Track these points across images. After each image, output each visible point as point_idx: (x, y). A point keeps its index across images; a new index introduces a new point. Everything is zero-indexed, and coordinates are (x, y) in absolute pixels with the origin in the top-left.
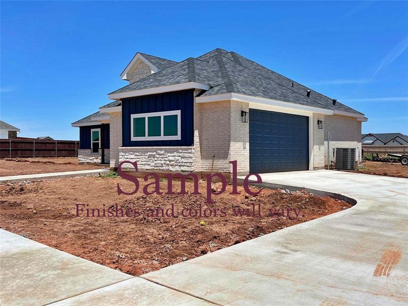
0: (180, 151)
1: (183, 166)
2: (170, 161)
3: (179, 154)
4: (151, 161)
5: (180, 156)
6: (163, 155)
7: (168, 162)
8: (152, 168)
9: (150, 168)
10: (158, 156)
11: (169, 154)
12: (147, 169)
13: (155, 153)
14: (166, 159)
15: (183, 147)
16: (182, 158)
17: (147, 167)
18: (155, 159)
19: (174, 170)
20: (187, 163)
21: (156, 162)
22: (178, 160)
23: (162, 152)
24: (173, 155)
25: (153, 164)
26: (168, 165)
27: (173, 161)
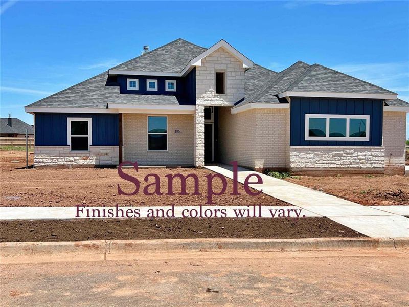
0: (372, 150)
1: (375, 163)
2: (360, 159)
3: (370, 153)
4: (337, 160)
5: (371, 155)
6: (353, 154)
7: (358, 161)
8: (338, 166)
9: (335, 166)
10: (345, 155)
11: (359, 153)
12: (331, 168)
13: (342, 152)
14: (356, 158)
15: (376, 147)
16: (373, 156)
17: (331, 166)
18: (342, 158)
19: (365, 167)
20: (379, 160)
21: (343, 161)
22: (370, 158)
23: (351, 152)
24: (364, 154)
25: (338, 163)
26: (358, 163)
27: (363, 159)
